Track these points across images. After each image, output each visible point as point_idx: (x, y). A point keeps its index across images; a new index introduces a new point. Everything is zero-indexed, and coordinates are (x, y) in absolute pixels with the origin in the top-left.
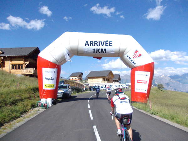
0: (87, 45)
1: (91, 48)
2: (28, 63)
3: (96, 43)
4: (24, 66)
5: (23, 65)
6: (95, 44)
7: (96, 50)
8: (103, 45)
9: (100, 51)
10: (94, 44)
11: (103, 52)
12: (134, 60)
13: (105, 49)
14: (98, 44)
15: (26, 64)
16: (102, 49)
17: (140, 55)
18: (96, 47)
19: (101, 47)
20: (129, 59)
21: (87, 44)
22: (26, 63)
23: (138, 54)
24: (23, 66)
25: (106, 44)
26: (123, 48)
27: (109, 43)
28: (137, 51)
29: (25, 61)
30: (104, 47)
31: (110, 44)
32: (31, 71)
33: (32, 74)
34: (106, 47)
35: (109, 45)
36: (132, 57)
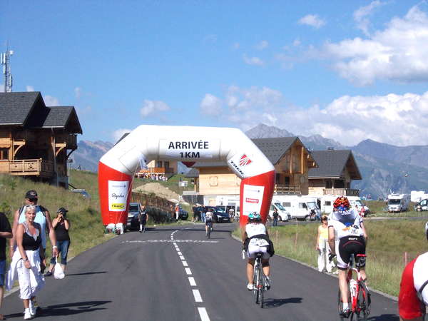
0: (172, 148)
1: (178, 151)
2: (21, 144)
3: (185, 144)
4: (12, 153)
5: (9, 148)
6: (183, 145)
7: (184, 154)
8: (194, 148)
9: (191, 154)
10: (181, 146)
11: (196, 157)
12: (241, 168)
13: (198, 153)
14: (187, 146)
15: (16, 147)
16: (193, 153)
17: (250, 162)
18: (185, 150)
19: (191, 150)
20: (234, 167)
21: (171, 145)
22: (16, 143)
23: (246, 160)
24: (10, 151)
25: (199, 145)
26: (224, 150)
27: (203, 144)
28: (245, 156)
29: (15, 138)
30: (196, 150)
31: (205, 145)
32: (36, 166)
33: (37, 173)
34: (200, 151)
35: (203, 147)
36: (238, 164)
